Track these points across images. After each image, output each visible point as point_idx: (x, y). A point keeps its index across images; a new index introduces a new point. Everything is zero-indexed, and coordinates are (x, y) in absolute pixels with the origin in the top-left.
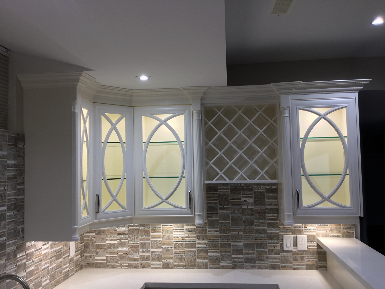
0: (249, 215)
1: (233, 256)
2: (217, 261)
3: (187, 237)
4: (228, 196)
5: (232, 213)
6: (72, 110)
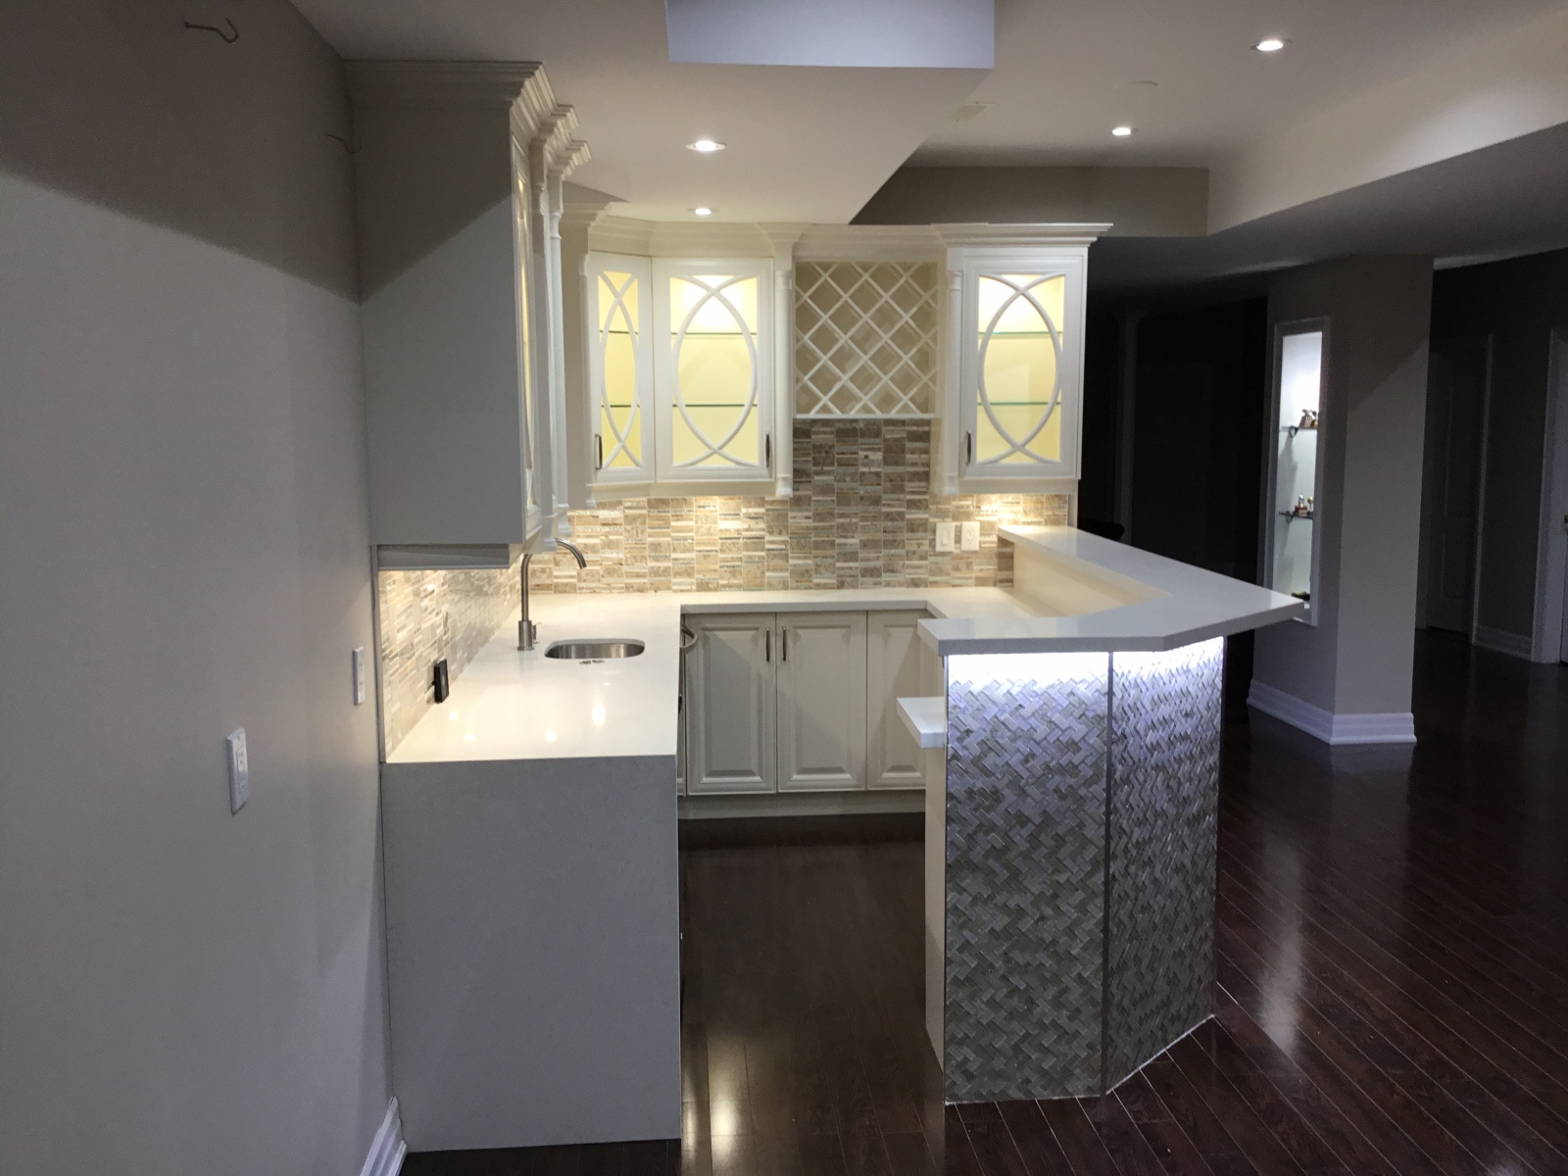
0: (872, 485)
1: (838, 565)
2: (806, 574)
3: (747, 530)
4: (832, 447)
5: (839, 481)
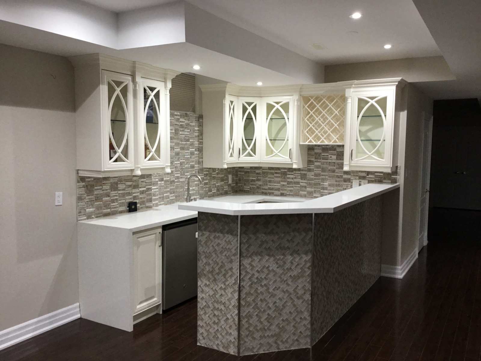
0: (332, 166)
1: (321, 191)
2: (312, 193)
4: (321, 153)
6: (224, 103)
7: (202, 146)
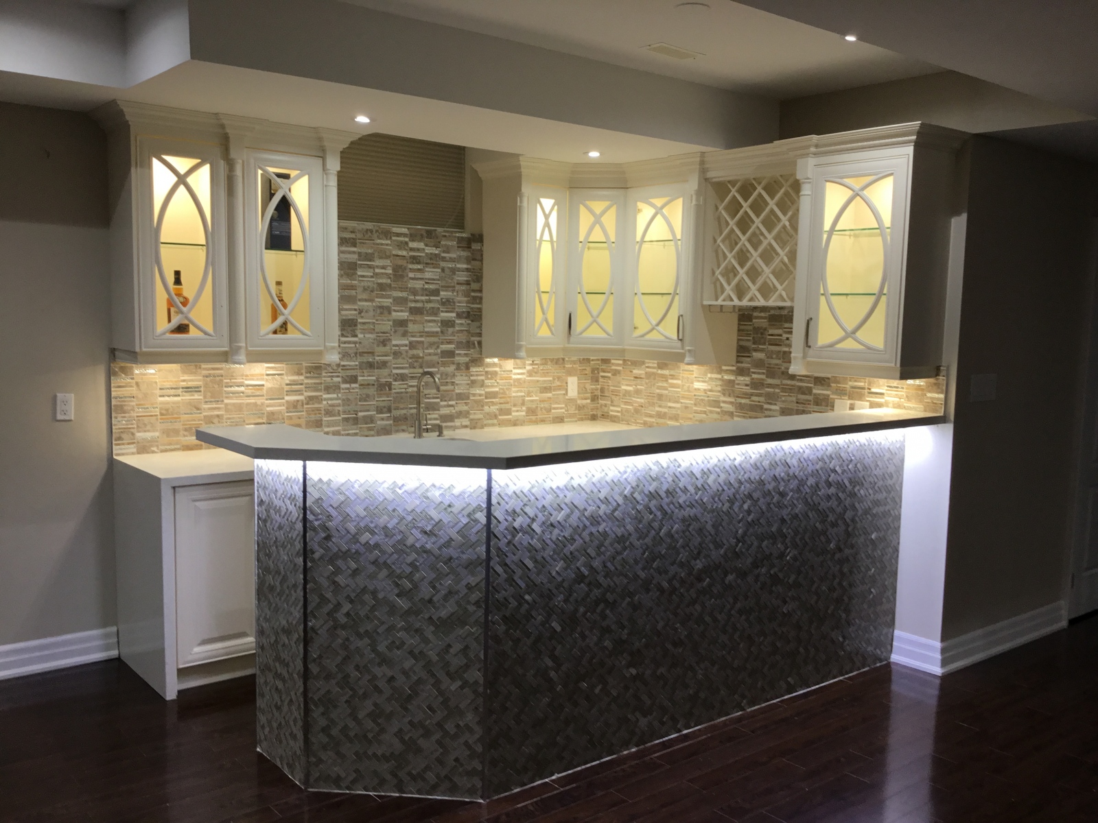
4: (765, 329)
5: (768, 357)
6: (518, 204)
7: (479, 306)
